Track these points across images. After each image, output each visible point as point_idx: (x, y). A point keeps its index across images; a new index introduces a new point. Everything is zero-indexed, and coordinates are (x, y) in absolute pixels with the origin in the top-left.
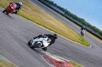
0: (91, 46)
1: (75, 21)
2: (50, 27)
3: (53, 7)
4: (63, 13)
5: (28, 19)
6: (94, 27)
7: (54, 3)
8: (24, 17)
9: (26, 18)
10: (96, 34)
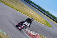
0: (52, 27)
1: (44, 12)
2: (29, 16)
3: (32, 4)
4: (37, 8)
5: (18, 10)
6: (54, 16)
7: (33, 2)
8: (15, 9)
9: (16, 9)
10: (55, 20)
